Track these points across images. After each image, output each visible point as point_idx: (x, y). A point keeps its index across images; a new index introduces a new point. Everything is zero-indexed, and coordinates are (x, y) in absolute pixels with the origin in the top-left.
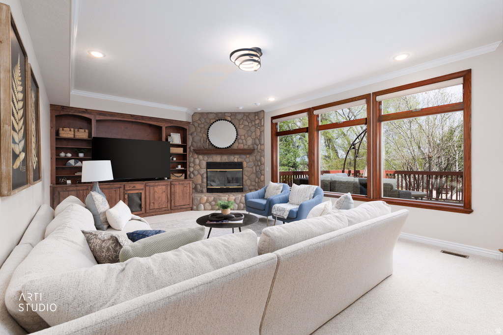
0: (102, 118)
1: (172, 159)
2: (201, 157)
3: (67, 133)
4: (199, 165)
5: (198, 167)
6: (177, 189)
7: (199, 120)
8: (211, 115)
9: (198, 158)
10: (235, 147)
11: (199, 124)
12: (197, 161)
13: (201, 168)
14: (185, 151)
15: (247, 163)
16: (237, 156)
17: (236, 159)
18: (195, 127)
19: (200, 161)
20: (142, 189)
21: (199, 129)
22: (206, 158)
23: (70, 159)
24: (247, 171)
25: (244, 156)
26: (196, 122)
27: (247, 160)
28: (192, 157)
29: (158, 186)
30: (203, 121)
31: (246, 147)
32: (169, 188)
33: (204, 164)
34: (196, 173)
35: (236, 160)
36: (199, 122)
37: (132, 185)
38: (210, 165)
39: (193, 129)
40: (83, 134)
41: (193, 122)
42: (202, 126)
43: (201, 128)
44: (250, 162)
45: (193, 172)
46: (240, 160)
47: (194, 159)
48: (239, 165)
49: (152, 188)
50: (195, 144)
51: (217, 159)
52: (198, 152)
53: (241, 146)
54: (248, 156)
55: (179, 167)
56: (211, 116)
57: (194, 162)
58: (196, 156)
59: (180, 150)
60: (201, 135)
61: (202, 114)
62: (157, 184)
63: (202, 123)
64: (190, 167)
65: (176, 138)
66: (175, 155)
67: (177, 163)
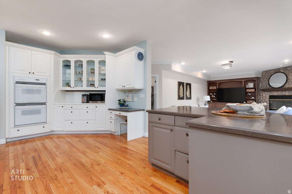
1: (249, 94)
2: (266, 93)
3: (211, 88)
4: (265, 97)
5: (264, 98)
7: (265, 74)
8: (272, 71)
9: (264, 93)
10: (287, 86)
11: (265, 76)
12: (264, 95)
13: (266, 98)
14: (255, 90)
17: (287, 93)
18: (263, 78)
19: (266, 95)
21: (265, 79)
22: (269, 93)
23: (212, 95)
26: (264, 76)
28: (262, 93)
30: (267, 74)
33: (268, 96)
38: (271, 97)
39: (262, 79)
40: (215, 88)
41: (262, 76)
42: (266, 77)
43: (266, 78)
45: (261, 100)
46: (289, 94)
47: (263, 94)
50: (263, 87)
51: (275, 94)
52: (264, 90)
53: (291, 86)
55: (253, 98)
56: (271, 72)
57: (262, 96)
58: (263, 92)
59: (253, 90)
60: (266, 82)
61: (266, 72)
63: (267, 76)
64: (260, 98)
65: (251, 85)
66: (250, 92)
67: (251, 96)
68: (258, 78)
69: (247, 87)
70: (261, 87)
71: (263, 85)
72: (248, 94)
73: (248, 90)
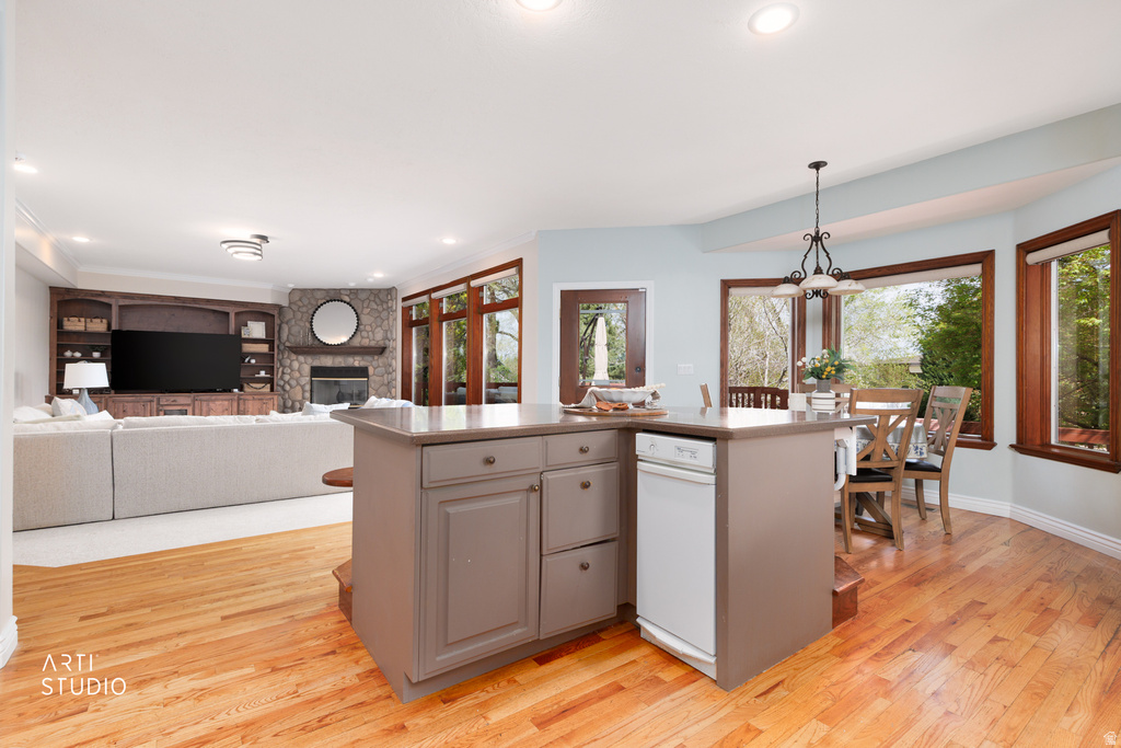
0: (127, 302)
1: (249, 362)
2: (301, 358)
3: (74, 324)
4: (299, 371)
5: (297, 374)
6: (250, 406)
7: (300, 300)
8: (319, 293)
9: (297, 359)
10: (357, 342)
12: (296, 365)
13: (301, 375)
14: (272, 349)
15: (375, 368)
16: (358, 358)
17: (356, 362)
18: (294, 312)
19: (301, 364)
20: (188, 405)
21: (299, 315)
22: (309, 360)
24: (375, 382)
25: (369, 358)
26: (294, 303)
27: (375, 363)
28: (288, 358)
29: (216, 400)
30: (306, 301)
31: (373, 344)
32: (235, 404)
33: (307, 369)
34: (293, 383)
35: (356, 364)
36: (300, 304)
37: (172, 399)
38: (316, 371)
39: (289, 315)
40: (98, 326)
41: (290, 303)
42: (304, 309)
43: (303, 313)
44: (379, 366)
45: (288, 382)
46: (363, 364)
47: (292, 361)
48: (363, 372)
49: (204, 404)
50: (292, 339)
51: (327, 361)
52: (298, 350)
53: (366, 342)
54: (376, 357)
55: (263, 374)
56: (319, 295)
57: (290, 366)
58: (293, 357)
59: (264, 348)
60: (302, 324)
61: (304, 291)
62: (213, 398)
63: (304, 306)
64: (283, 373)
65: (257, 329)
66: (253, 355)
67: (258, 368)
68: (279, 307)
69: (243, 336)
70: (288, 340)
71: (290, 333)
72: (247, 360)
73: (248, 348)
